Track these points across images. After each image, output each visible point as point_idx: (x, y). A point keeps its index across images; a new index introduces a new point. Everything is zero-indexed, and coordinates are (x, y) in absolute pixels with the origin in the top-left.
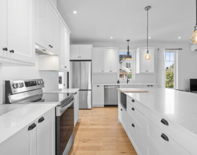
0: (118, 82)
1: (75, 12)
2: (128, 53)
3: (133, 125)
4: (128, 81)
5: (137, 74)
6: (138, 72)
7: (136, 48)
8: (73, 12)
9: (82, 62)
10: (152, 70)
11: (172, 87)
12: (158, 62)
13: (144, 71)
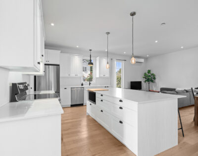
0: (82, 85)
1: (53, 24)
2: (91, 60)
3: (102, 111)
4: (90, 83)
5: (97, 78)
6: (98, 76)
7: (96, 57)
8: (50, 24)
9: (50, 66)
10: (107, 75)
11: (120, 87)
12: (111, 69)
13: (102, 76)
